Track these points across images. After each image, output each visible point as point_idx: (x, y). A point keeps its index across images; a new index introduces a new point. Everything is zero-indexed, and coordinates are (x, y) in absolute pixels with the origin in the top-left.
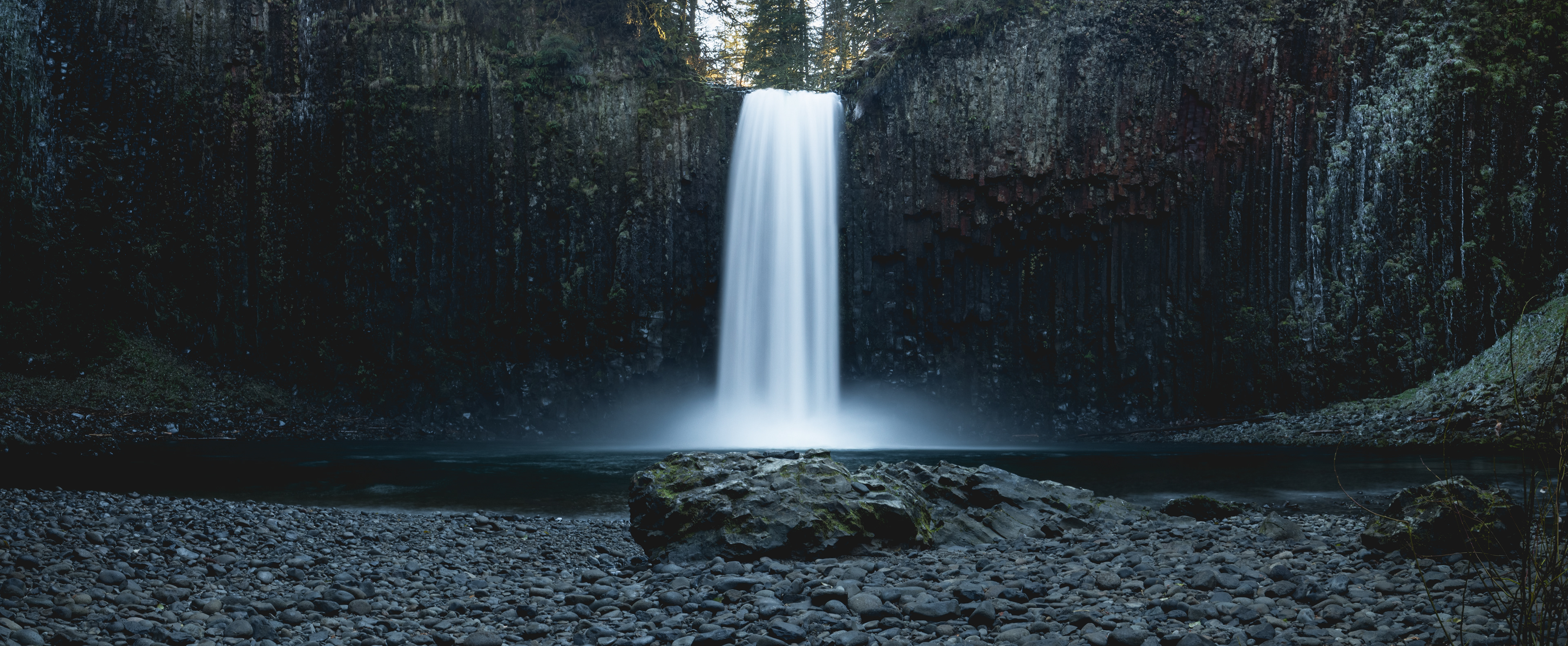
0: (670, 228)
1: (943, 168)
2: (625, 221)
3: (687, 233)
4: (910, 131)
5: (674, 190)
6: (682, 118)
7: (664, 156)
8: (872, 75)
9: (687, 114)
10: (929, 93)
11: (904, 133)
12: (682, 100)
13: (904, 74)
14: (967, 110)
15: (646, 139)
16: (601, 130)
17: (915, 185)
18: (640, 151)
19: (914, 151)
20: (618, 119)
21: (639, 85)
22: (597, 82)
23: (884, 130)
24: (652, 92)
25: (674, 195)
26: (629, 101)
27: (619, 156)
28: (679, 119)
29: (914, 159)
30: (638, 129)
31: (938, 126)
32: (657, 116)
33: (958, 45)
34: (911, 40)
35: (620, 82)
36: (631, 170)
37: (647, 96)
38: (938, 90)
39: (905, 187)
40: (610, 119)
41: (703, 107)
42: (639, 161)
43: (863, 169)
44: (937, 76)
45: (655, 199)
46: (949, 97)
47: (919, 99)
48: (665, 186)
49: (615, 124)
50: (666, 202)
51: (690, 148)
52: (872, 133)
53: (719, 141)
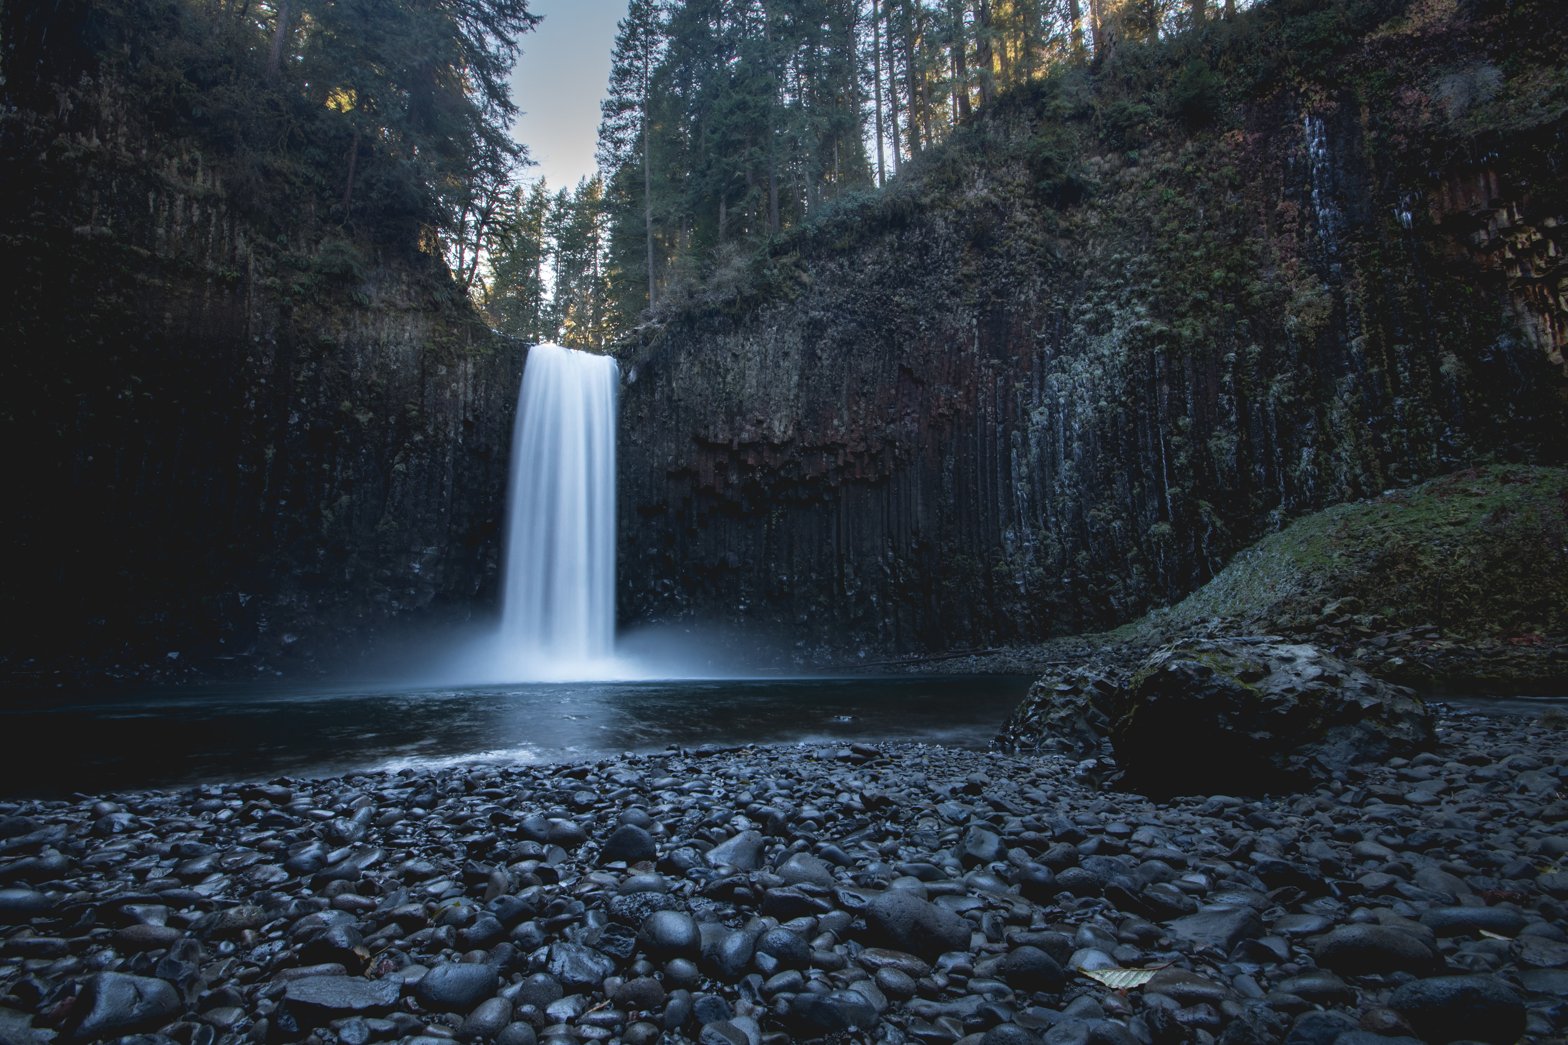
0: (450, 466)
1: (703, 432)
2: (401, 453)
3: (466, 473)
4: (675, 397)
5: (457, 429)
6: (469, 360)
7: (448, 394)
8: (646, 344)
9: (474, 356)
10: (693, 364)
11: (669, 399)
12: (469, 341)
13: (673, 346)
14: (724, 382)
15: (431, 375)
16: (381, 356)
17: (677, 446)
18: (423, 385)
19: (678, 415)
20: (401, 349)
21: (427, 318)
22: (381, 305)
23: (653, 395)
24: (439, 328)
25: (456, 434)
26: (415, 333)
27: (400, 387)
28: (466, 360)
29: (678, 422)
30: (422, 363)
31: (700, 395)
32: (444, 353)
33: (720, 323)
34: (681, 314)
35: (407, 311)
36: (411, 403)
37: (434, 331)
38: (701, 362)
39: (669, 448)
40: (392, 347)
41: (491, 352)
42: (422, 394)
43: (633, 429)
44: (700, 350)
45: (435, 436)
46: (710, 370)
47: (684, 369)
48: (447, 424)
49: (397, 353)
50: (447, 440)
51: (475, 391)
52: (643, 397)
53: (504, 388)
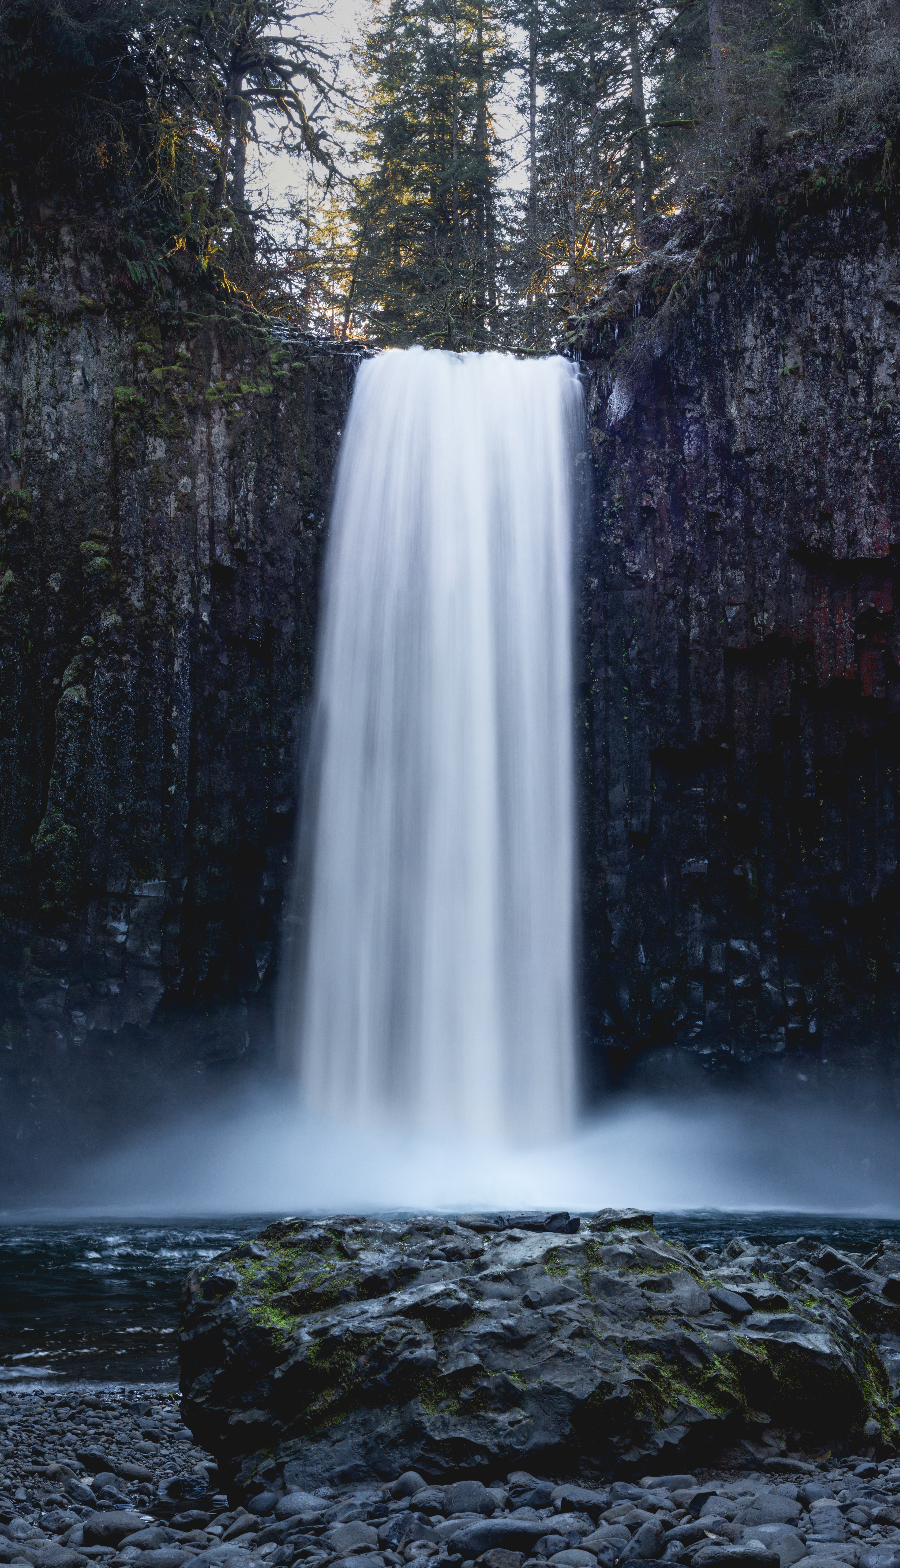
0: (184, 683)
1: (816, 534)
2: (77, 660)
3: (223, 695)
4: (739, 445)
5: (195, 589)
6: (216, 416)
7: (173, 504)
8: (649, 311)
9: (227, 405)
10: (779, 349)
11: (723, 451)
12: (216, 369)
13: (722, 304)
14: (869, 386)
15: (132, 464)
16: (26, 435)
17: (750, 579)
18: (116, 492)
19: (748, 494)
20: (66, 410)
21: (119, 327)
22: (21, 313)
23: (678, 444)
24: (147, 347)
25: (194, 602)
26: (95, 367)
27: (68, 503)
28: (208, 416)
29: (748, 512)
30: (112, 439)
31: (804, 431)
32: (158, 408)
33: (844, 223)
34: (737, 217)
35: (73, 317)
36: (92, 537)
37: (135, 355)
38: (800, 340)
39: (729, 583)
40: (47, 409)
41: (265, 389)
42: (114, 515)
43: (630, 542)
44: (798, 305)
45: (149, 610)
46: (827, 358)
47: (757, 365)
48: (172, 580)
49: (58, 421)
50: (175, 620)
51: (233, 490)
52: (651, 455)
53: (302, 474)
